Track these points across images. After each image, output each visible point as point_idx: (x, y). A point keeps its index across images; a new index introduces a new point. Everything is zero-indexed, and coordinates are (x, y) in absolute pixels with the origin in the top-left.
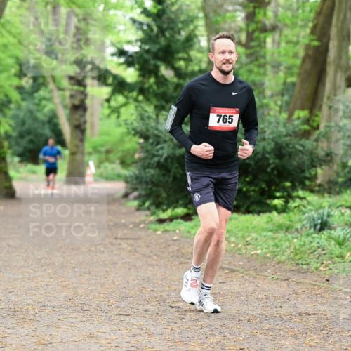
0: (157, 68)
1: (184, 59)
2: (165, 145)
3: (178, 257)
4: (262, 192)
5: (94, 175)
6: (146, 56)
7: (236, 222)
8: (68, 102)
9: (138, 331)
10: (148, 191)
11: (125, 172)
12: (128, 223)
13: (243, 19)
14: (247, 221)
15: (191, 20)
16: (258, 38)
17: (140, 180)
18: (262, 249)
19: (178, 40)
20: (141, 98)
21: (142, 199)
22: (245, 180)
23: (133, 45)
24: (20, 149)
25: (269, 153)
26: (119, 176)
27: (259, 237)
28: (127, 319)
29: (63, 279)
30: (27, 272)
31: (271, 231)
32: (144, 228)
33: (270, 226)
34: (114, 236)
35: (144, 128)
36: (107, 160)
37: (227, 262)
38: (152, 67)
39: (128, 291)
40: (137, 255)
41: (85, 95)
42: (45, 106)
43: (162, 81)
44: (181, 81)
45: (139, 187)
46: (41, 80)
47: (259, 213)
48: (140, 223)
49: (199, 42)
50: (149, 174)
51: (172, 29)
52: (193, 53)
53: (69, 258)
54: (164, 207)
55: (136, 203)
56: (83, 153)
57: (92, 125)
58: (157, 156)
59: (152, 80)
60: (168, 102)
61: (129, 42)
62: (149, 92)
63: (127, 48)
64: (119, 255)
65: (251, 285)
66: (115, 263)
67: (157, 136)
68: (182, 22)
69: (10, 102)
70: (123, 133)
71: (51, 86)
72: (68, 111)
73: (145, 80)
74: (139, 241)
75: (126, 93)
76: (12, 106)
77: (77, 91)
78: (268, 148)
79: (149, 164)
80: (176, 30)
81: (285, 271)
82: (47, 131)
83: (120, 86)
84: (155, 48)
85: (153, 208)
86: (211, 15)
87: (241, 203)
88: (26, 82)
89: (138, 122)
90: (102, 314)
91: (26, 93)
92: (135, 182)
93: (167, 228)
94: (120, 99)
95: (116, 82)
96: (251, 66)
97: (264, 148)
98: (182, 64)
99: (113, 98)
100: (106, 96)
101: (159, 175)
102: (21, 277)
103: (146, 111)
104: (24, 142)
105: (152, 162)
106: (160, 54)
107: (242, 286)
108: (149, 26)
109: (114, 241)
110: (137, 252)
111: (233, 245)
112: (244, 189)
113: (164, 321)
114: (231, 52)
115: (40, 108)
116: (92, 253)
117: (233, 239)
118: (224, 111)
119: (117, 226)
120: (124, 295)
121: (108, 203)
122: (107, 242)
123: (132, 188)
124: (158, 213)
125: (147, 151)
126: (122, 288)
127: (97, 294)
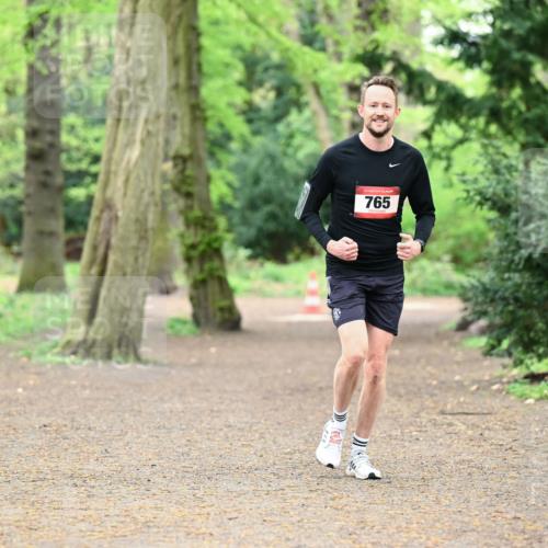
0: (527, 66)
6: (504, 43)
10: (508, 319)
11: (460, 278)
12: (466, 383)
17: (490, 294)
20: (493, 128)
21: (495, 334)
23: (477, 21)
24: (250, 233)
26: (449, 286)
29: (336, 494)
32: (499, 391)
34: (440, 408)
35: (499, 189)
36: (426, 255)
38: (516, 68)
39: (466, 519)
40: (487, 447)
42: (299, 147)
43: (536, 94)
45: (490, 309)
46: (292, 93)
48: (491, 383)
50: (509, 283)
54: (541, 350)
55: (483, 341)
59: (517, 92)
61: (469, 16)
62: (510, 118)
63: (464, 27)
64: (449, 446)
69: (228, 137)
70: (458, 199)
73: (504, 94)
74: (488, 417)
75: (463, 120)
76: (234, 146)
79: (512, 261)
83: (453, 105)
84: (521, 27)
85: (518, 352)
88: (264, 98)
89: (488, 179)
91: (260, 119)
92: (480, 299)
93: (546, 391)
94: (452, 130)
95: (442, 96)
99: (437, 128)
100: (424, 126)
101: (529, 285)
102: (253, 487)
103: (505, 155)
104: (258, 218)
105: (516, 258)
106: (533, 40)
109: (440, 418)
110: (485, 440)
114: (386, 106)
115: (290, 151)
116: (394, 442)
118: (375, 191)
119: (444, 386)
120: (458, 526)
121: (429, 341)
122: (424, 421)
123: (475, 313)
124: (528, 362)
125: (507, 235)
126: (454, 513)
127: (404, 525)
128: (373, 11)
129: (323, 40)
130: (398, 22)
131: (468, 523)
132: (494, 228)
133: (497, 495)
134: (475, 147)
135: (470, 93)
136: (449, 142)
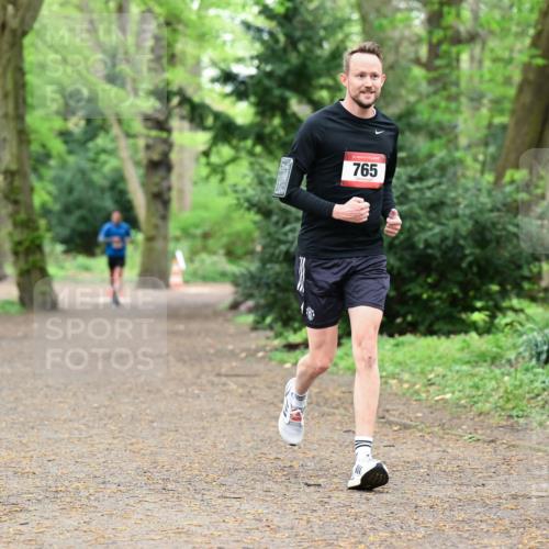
0: (284, 102)
1: (328, 87)
3: (318, 404)
4: (454, 301)
5: (184, 273)
6: (267, 83)
7: (411, 348)
8: (142, 156)
9: (254, 524)
10: (270, 299)
11: (233, 268)
12: (237, 351)
13: (422, 23)
14: (429, 346)
15: (341, 24)
16: (447, 53)
17: (257, 280)
18: (453, 393)
19: (319, 57)
20: (258, 149)
21: (260, 313)
22: (425, 281)
23: (246, 66)
24: (65, 232)
25: (465, 238)
26: (223, 275)
27: (449, 373)
28: (236, 503)
29: (134, 440)
30: (76, 429)
31: (468, 362)
32: (263, 358)
33: (465, 356)
34: (216, 372)
35: (263, 197)
36: (205, 249)
37: (396, 413)
38: (276, 101)
39: (238, 460)
40: (254, 402)
41: (169, 144)
42: (105, 163)
43: (291, 122)
45: (256, 292)
47: (448, 334)
48: (257, 351)
50: (271, 272)
51: (309, 39)
53: (144, 406)
54: (296, 325)
55: (250, 318)
56: (165, 238)
57: (181, 191)
58: (284, 242)
59: (277, 121)
61: (240, 60)
62: (271, 140)
63: (237, 69)
64: (224, 401)
65: (436, 449)
66: (217, 415)
68: (325, 28)
69: (48, 156)
70: (230, 206)
71: (116, 130)
72: (141, 171)
73: (267, 122)
74: (257, 379)
75: (235, 142)
76: (52, 162)
77: (156, 139)
78: (464, 230)
79: (273, 255)
80: (316, 40)
81: (490, 427)
82: (108, 202)
83: (226, 130)
84: (281, 69)
85: (278, 326)
86: (372, 16)
87: (420, 319)
88: (76, 125)
89: (254, 189)
90: (196, 496)
91: (74, 141)
92: (249, 284)
94: (226, 151)
95: (219, 124)
96: (436, 99)
97: (456, 231)
98: (324, 94)
99: (214, 149)
100: (203, 148)
101: (287, 273)
102: (67, 436)
103: (267, 171)
104: (72, 220)
105: (277, 252)
106: (290, 79)
107: (421, 452)
108: (271, 34)
109: (216, 380)
110: (252, 396)
111: (406, 386)
112: (425, 296)
113: (296, 507)
114: (374, 76)
115: (97, 165)
116: (180, 399)
117: (406, 376)
118: (363, 158)
119: (221, 354)
120: (231, 465)
121: (206, 318)
122: (204, 381)
123: (243, 295)
124: (286, 334)
125: (269, 234)
126: (228, 455)
127: (188, 464)
128: (167, 56)
130: (183, 65)
131: (238, 463)
132: (259, 228)
133: (262, 441)
134: (244, 164)
135: (240, 121)
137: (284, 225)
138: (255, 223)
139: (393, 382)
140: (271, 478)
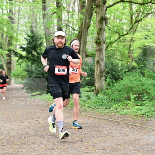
0: (32, 52)
1: (39, 49)
2: (34, 74)
3: (38, 106)
5: (14, 82)
6: (28, 48)
8: (6, 61)
9: (26, 127)
10: (29, 87)
12: (23, 96)
15: (42, 38)
17: (27, 84)
19: (38, 44)
20: (27, 60)
21: (27, 89)
26: (21, 83)
28: (23, 124)
29: (4, 112)
32: (28, 97)
35: (28, 69)
36: (17, 78)
38: (30, 52)
40: (26, 105)
41: (11, 60)
43: (33, 55)
44: (39, 56)
45: (27, 86)
49: (44, 44)
50: (29, 82)
51: (36, 41)
52: (42, 48)
53: (6, 106)
54: (34, 92)
55: (26, 91)
56: (10, 76)
57: (13, 68)
59: (30, 55)
60: (35, 61)
61: (24, 44)
62: (29, 59)
63: (23, 46)
67: (32, 71)
68: (39, 39)
70: (22, 70)
71: (1, 57)
72: (6, 64)
74: (27, 101)
75: (23, 59)
77: (8, 58)
80: (37, 41)
81: (68, 110)
83: (21, 57)
84: (31, 46)
85: (31, 92)
86: (47, 37)
89: (26, 67)
90: (16, 122)
92: (25, 84)
93: (35, 97)
94: (21, 60)
98: (39, 50)
99: (19, 60)
100: (17, 60)
101: (32, 82)
103: (29, 64)
108: (29, 40)
113: (34, 124)
119: (20, 97)
120: (22, 117)
123: (24, 86)
125: (29, 75)
126: (21, 115)
128: (10, 44)
129: (3, 48)
130: (13, 45)
134: (24, 63)
135: (24, 55)
136: (21, 62)
137: (32, 74)
138: (26, 73)
139: (51, 102)
140: (29, 119)
